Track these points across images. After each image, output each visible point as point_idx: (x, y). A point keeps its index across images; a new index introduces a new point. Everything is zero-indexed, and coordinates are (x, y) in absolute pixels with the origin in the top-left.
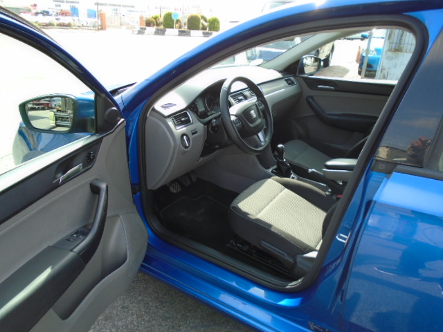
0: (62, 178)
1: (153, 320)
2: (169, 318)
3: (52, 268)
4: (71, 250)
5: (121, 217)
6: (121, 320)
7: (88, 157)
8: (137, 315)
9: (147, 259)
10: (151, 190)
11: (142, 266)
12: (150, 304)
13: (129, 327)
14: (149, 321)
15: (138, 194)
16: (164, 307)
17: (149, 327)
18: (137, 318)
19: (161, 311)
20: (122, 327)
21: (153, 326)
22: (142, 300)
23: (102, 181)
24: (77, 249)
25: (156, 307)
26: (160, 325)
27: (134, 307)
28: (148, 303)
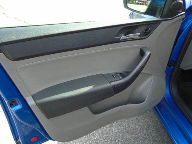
0: (122, 37)
1: (147, 136)
2: (156, 141)
3: (93, 87)
4: (109, 83)
5: (153, 76)
6: (133, 124)
7: (146, 30)
8: (141, 127)
9: (159, 106)
10: (181, 69)
11: (155, 107)
12: (151, 126)
13: (134, 130)
14: (145, 135)
15: (172, 68)
16: (157, 133)
17: (143, 137)
18: (141, 128)
19: (154, 134)
20: (131, 128)
21: (146, 138)
22: (148, 122)
23: (149, 50)
24: (113, 84)
25: (153, 130)
26: (150, 141)
27: (142, 122)
28: (150, 125)
